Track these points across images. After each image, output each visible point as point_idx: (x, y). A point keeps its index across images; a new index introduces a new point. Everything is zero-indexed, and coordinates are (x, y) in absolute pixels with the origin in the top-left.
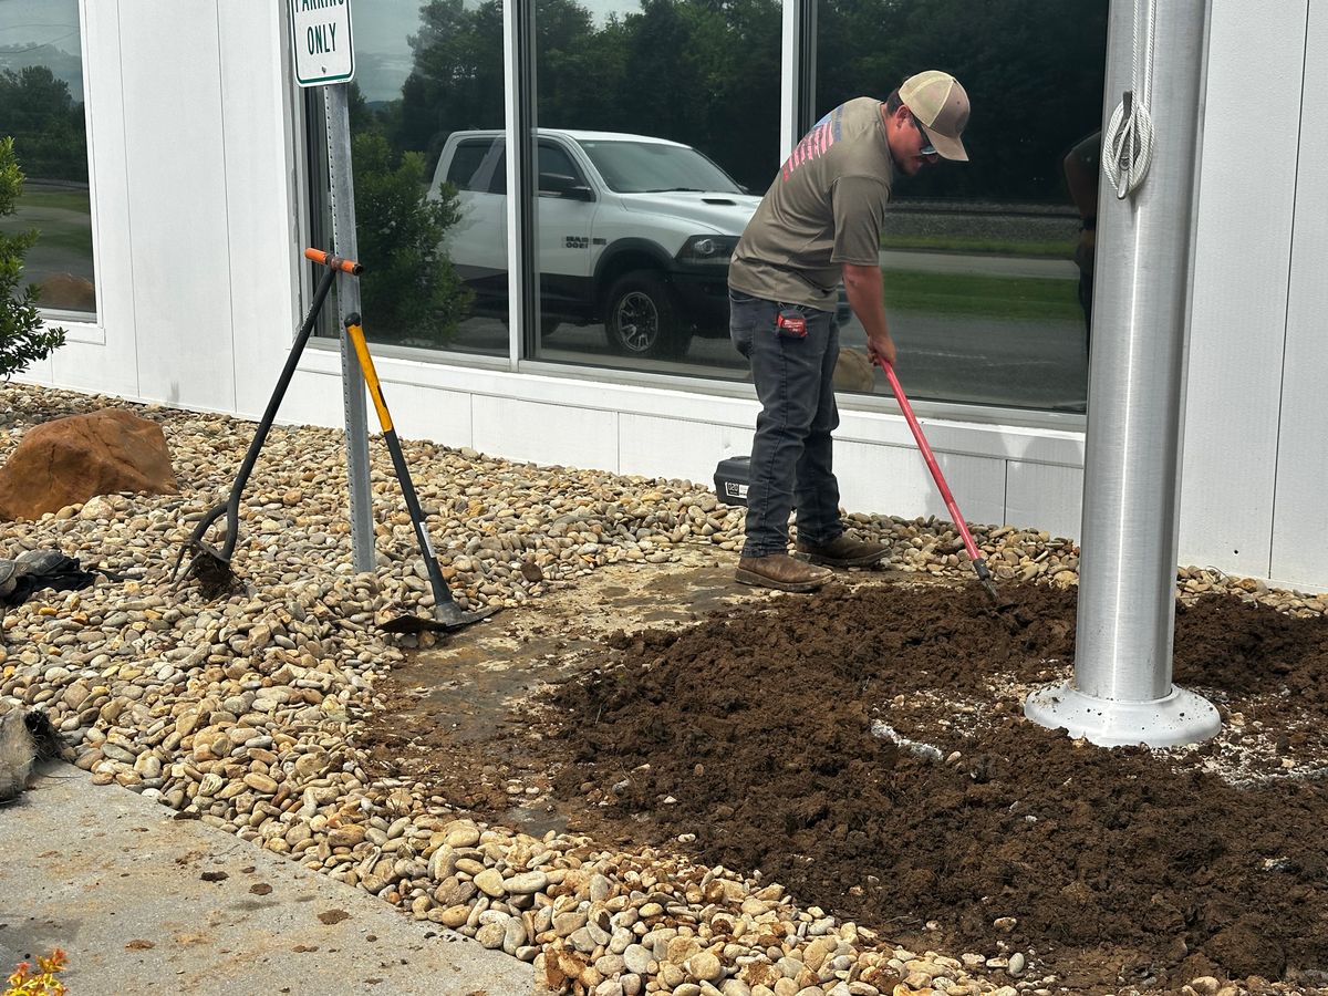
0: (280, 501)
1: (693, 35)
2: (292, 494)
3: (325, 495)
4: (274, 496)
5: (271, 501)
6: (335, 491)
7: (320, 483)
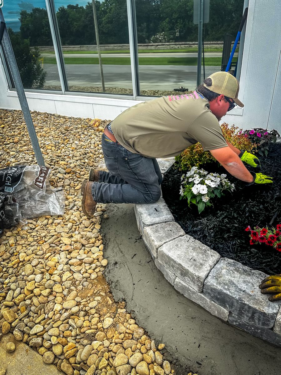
0: (13, 142)
1: (70, 15)
2: (16, 139)
3: (25, 139)
4: (11, 141)
5: (11, 143)
6: (28, 137)
7: (23, 135)
